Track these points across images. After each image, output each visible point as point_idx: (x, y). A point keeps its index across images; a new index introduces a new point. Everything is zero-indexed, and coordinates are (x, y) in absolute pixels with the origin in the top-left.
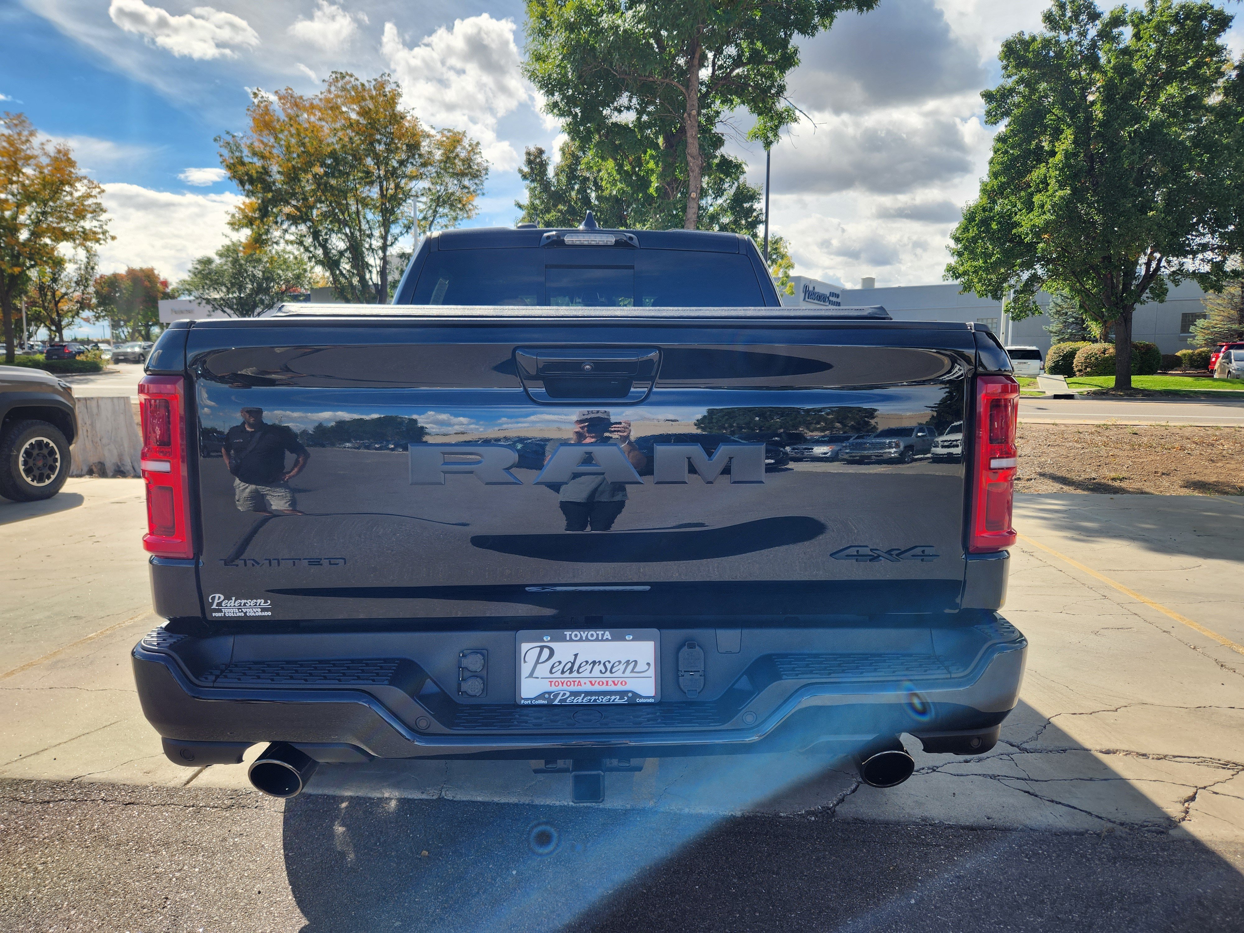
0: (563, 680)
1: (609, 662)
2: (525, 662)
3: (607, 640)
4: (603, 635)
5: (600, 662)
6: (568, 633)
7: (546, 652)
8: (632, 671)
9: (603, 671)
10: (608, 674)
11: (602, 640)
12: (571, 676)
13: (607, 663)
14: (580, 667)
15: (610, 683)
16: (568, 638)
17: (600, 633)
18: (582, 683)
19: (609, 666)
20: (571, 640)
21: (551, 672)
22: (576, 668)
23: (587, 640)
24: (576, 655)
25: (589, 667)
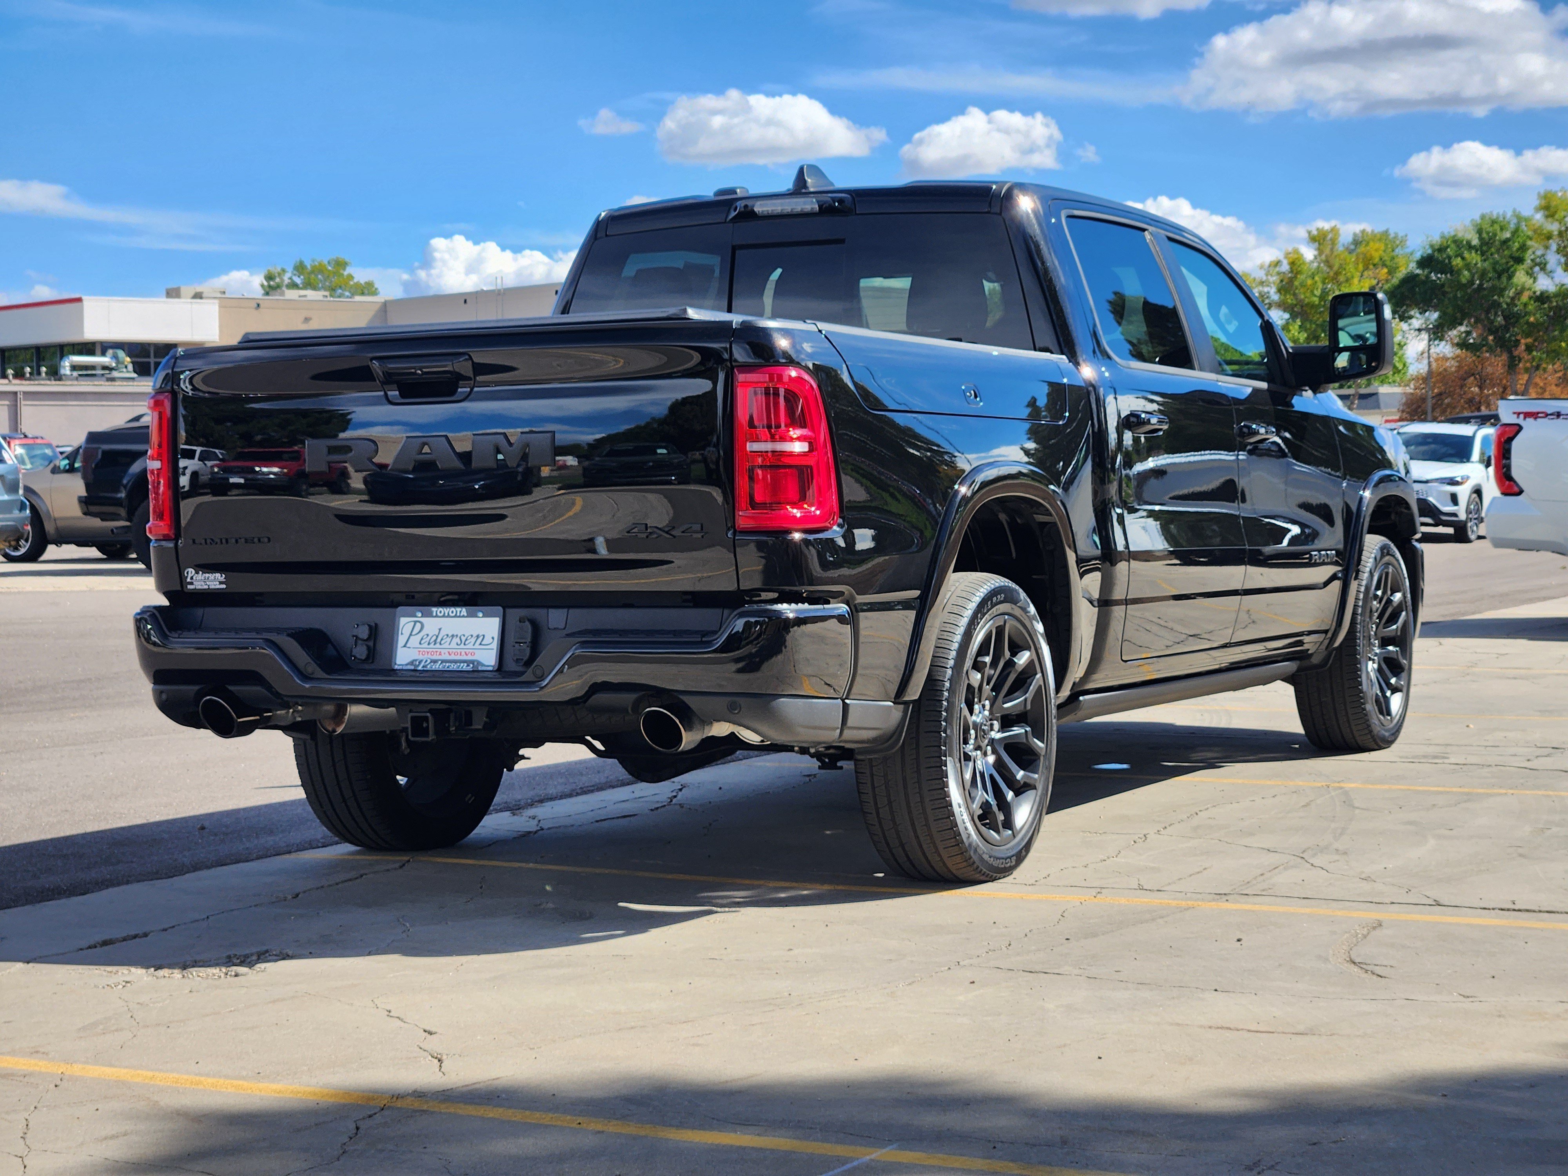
0: (428, 650)
1: (464, 635)
2: (402, 634)
3: (463, 616)
4: (460, 612)
5: (457, 636)
6: (434, 609)
7: (418, 625)
8: (480, 644)
9: (459, 643)
10: (462, 646)
11: (459, 617)
12: (434, 647)
13: (462, 637)
14: (442, 639)
15: (463, 653)
16: (434, 614)
17: (459, 609)
18: (442, 654)
19: (463, 639)
20: (437, 616)
21: (420, 643)
22: (439, 640)
23: (449, 616)
24: (440, 629)
25: (449, 640)
